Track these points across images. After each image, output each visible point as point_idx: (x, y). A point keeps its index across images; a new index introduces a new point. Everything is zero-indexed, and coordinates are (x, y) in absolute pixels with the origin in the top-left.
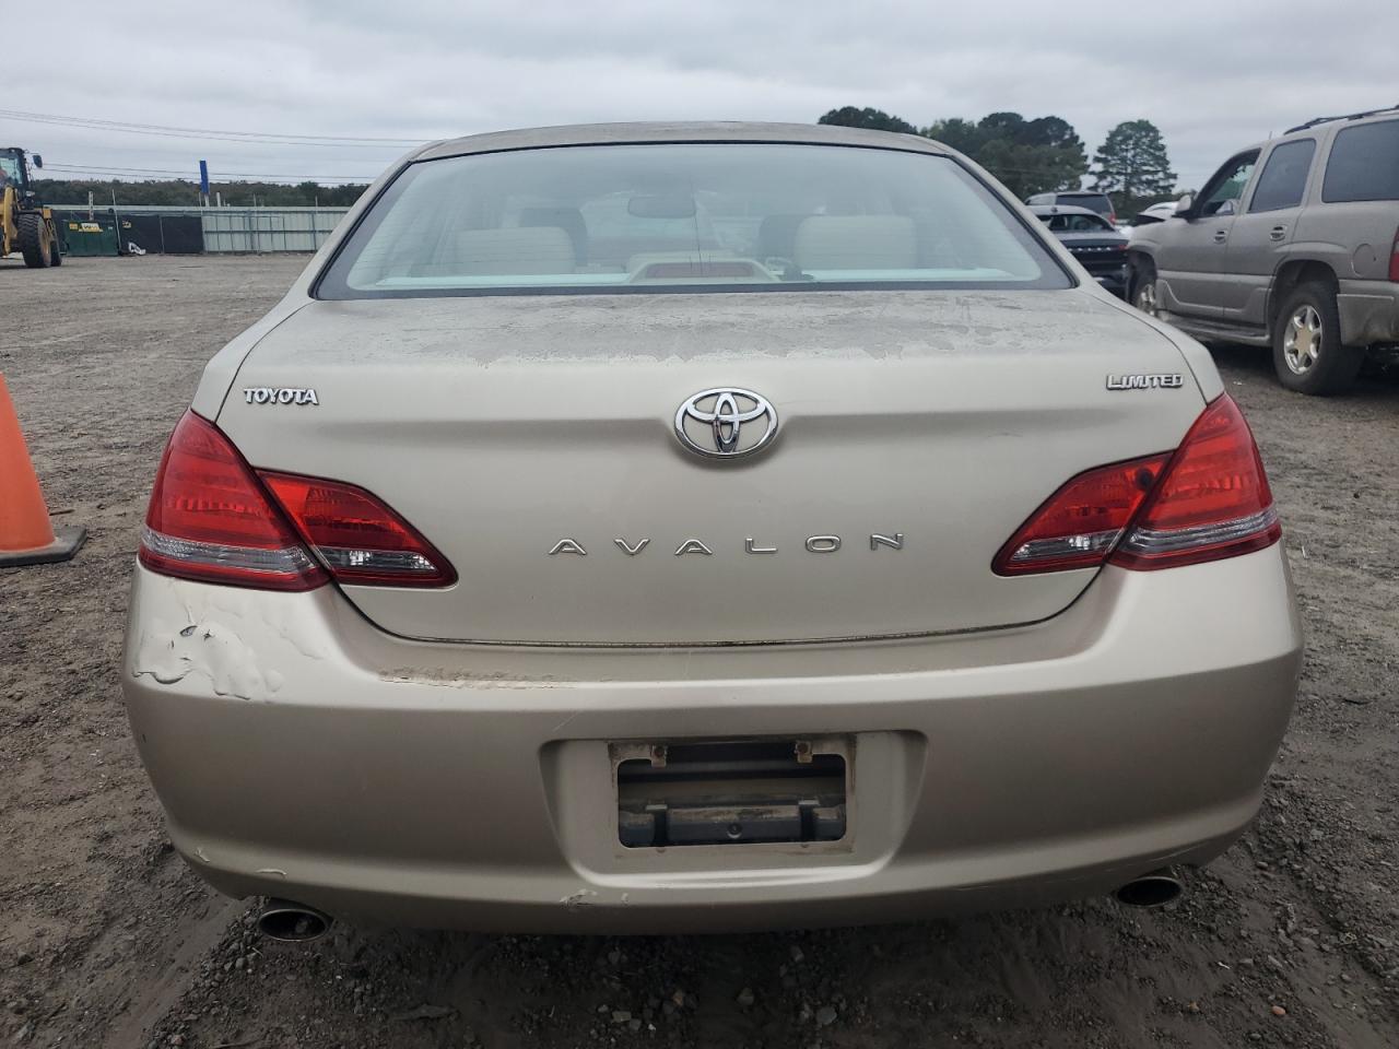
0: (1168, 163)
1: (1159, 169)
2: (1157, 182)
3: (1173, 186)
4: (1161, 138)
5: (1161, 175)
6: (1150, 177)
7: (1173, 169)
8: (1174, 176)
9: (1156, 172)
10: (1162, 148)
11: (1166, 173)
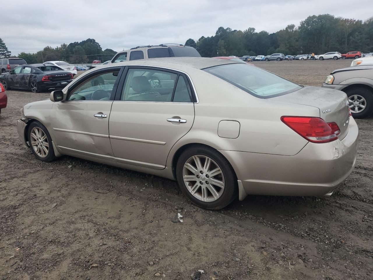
0: (7, 48)
1: (5, 50)
2: (5, 53)
3: (10, 55)
4: (3, 41)
5: (6, 52)
6: (2, 52)
7: (9, 50)
8: (10, 52)
9: (4, 51)
10: (4, 44)
11: (7, 51)
